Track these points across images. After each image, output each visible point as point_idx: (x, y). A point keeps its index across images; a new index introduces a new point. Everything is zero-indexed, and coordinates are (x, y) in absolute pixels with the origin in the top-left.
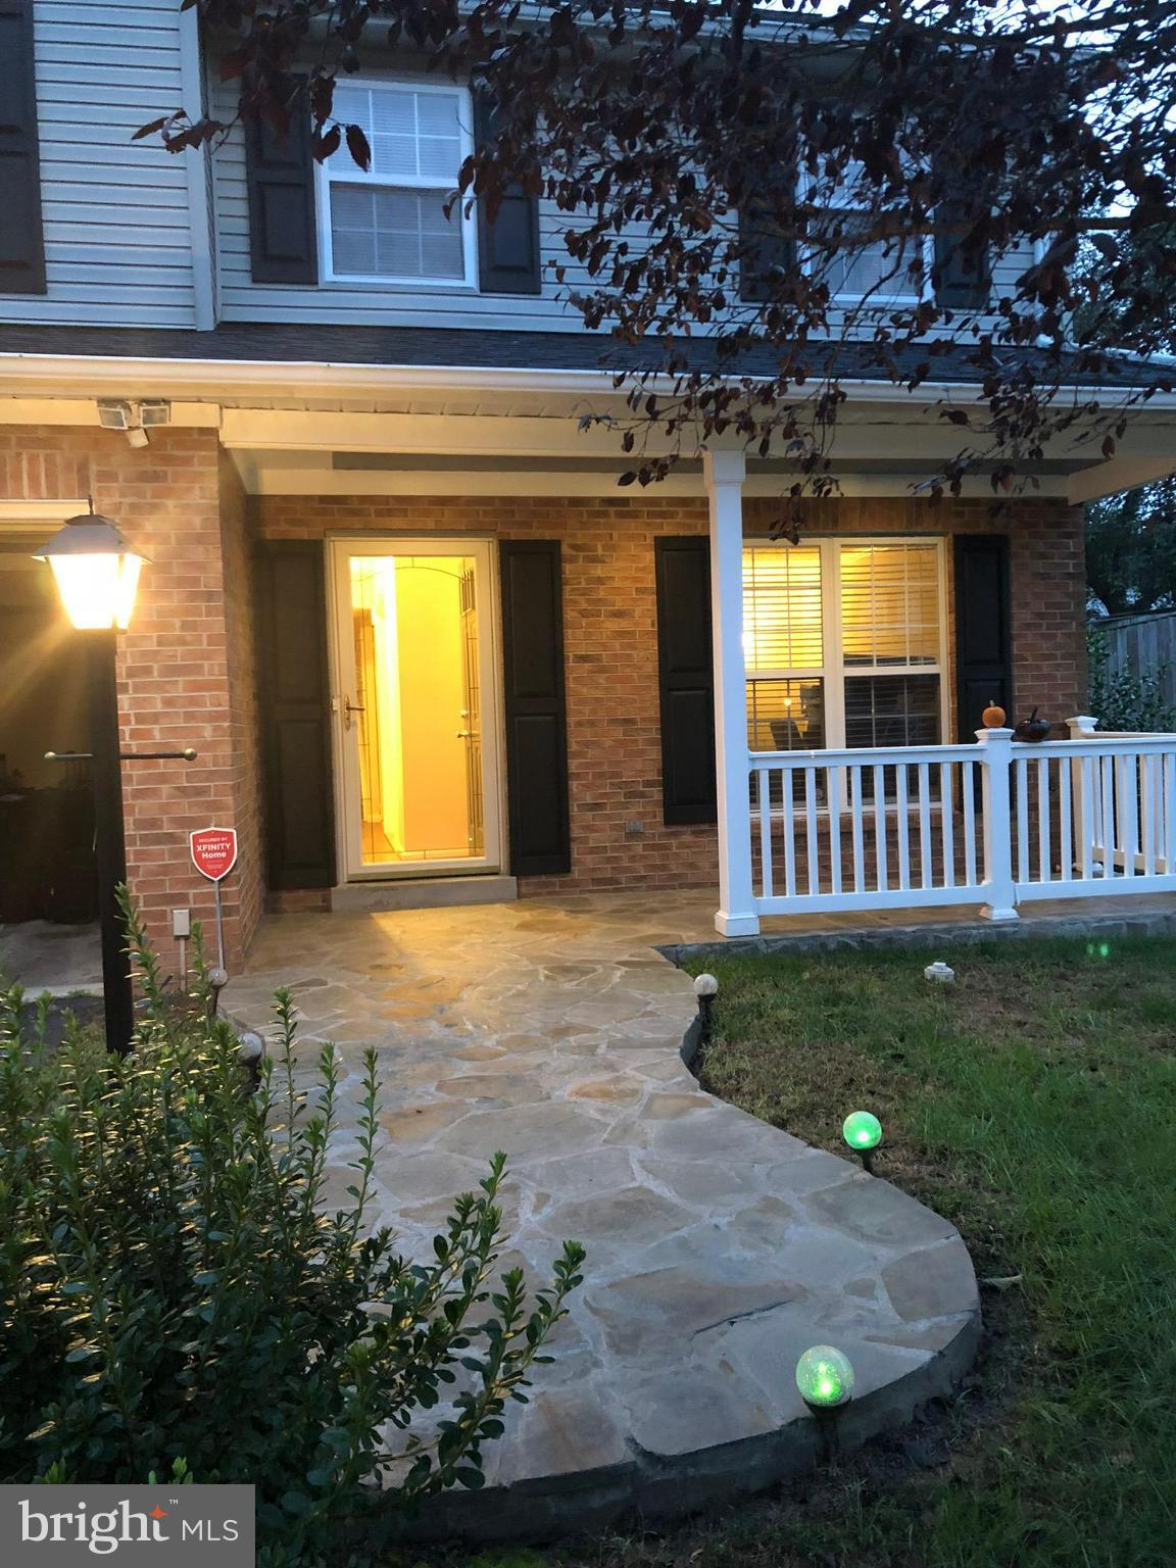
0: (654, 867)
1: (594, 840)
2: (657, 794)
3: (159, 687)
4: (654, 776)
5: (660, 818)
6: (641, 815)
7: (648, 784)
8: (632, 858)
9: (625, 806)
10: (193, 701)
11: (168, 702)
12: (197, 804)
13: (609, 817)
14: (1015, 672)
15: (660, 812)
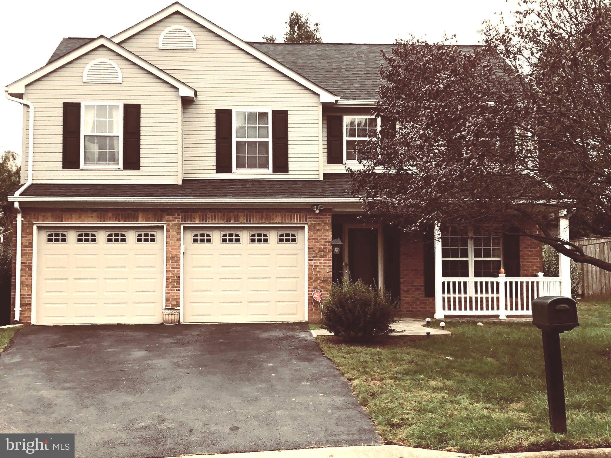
0: (422, 308)
1: (407, 300)
2: (423, 289)
3: (319, 260)
4: (423, 284)
5: (424, 295)
6: (419, 294)
7: (421, 286)
8: (417, 305)
9: (415, 292)
10: (325, 263)
11: (320, 263)
12: (325, 284)
13: (410, 294)
14: (521, 260)
15: (424, 293)
